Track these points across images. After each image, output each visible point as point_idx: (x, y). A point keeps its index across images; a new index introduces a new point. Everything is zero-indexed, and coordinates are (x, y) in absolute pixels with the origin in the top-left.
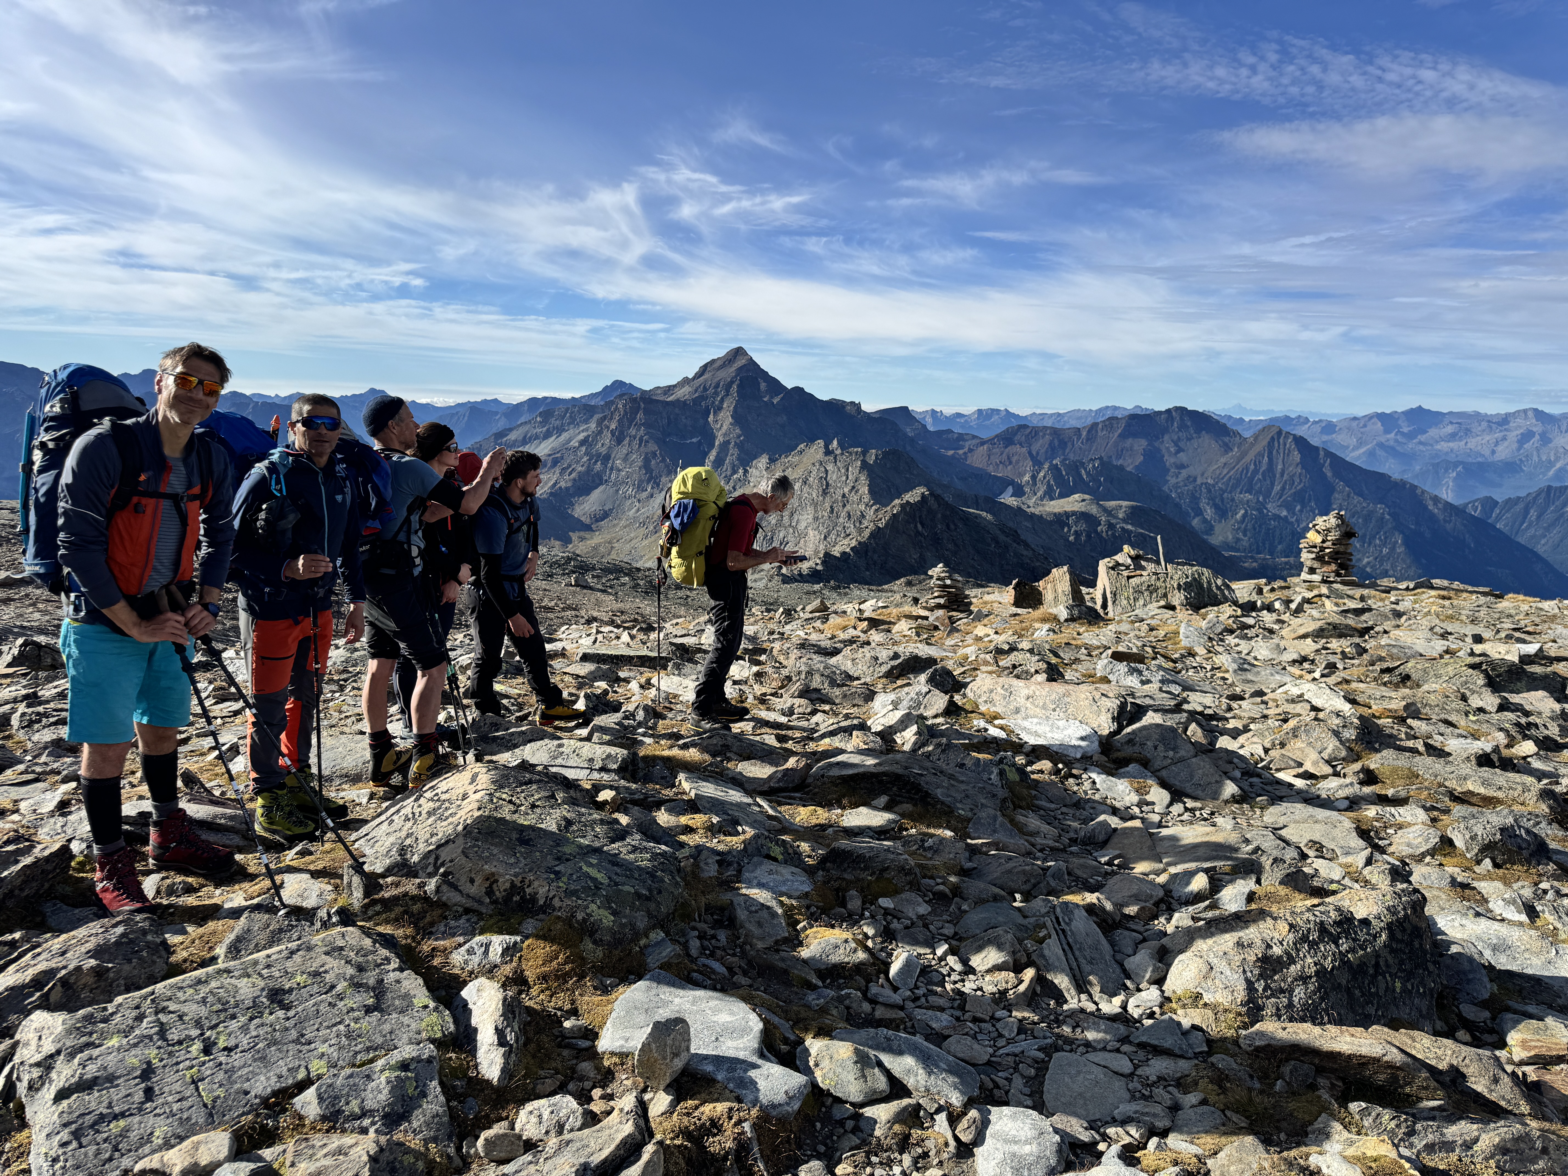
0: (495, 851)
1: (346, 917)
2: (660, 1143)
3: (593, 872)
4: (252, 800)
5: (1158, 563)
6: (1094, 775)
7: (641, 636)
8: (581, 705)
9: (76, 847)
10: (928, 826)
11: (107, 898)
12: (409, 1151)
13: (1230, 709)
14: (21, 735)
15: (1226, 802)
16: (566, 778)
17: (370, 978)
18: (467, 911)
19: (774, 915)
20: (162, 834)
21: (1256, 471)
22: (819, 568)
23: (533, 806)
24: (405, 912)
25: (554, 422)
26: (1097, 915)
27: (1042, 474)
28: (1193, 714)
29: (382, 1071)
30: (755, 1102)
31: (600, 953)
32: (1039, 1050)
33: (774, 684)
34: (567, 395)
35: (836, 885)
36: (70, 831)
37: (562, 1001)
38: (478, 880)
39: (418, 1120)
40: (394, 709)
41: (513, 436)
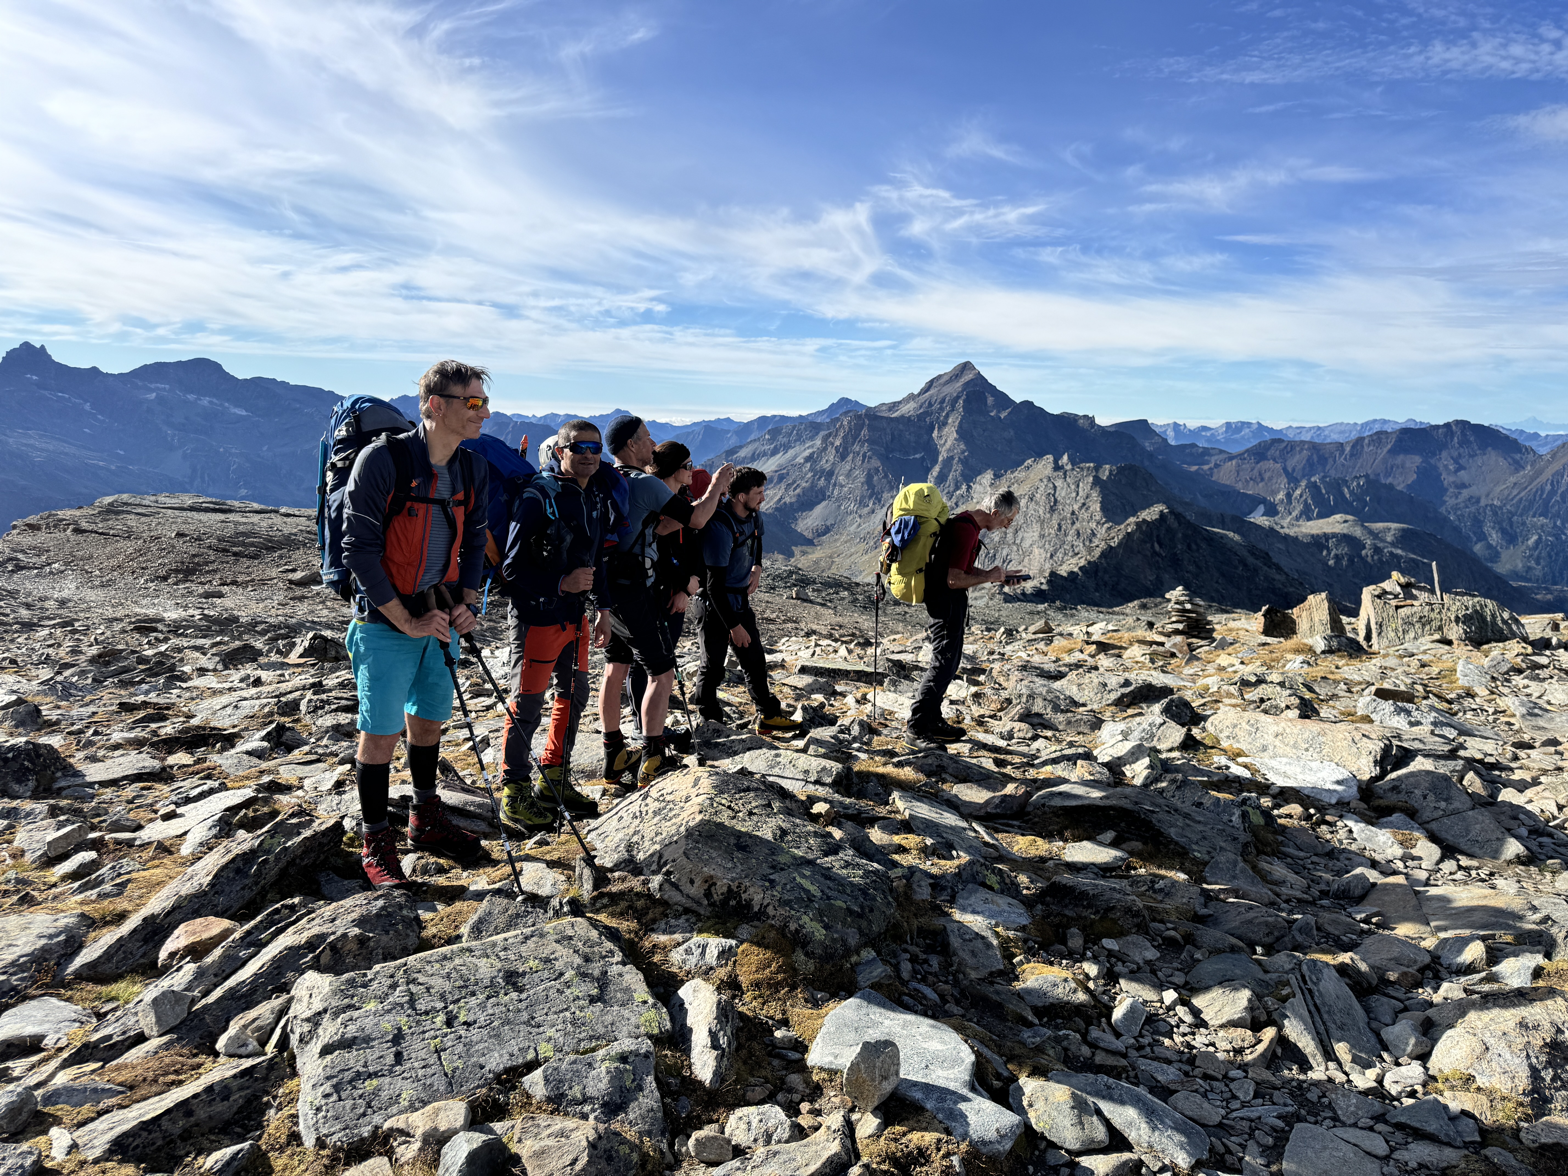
0: (714, 855)
1: (576, 908)
2: (866, 1166)
3: (806, 884)
4: (498, 789)
5: (1432, 591)
6: (1351, 823)
7: (858, 651)
8: (798, 717)
9: (348, 824)
10: (1160, 867)
11: (372, 872)
12: (624, 1141)
13: (1516, 758)
14: (308, 719)
15: (1509, 862)
16: (782, 788)
17: (595, 969)
18: (687, 911)
19: (989, 945)
20: (420, 817)
21: (1553, 492)
22: (1044, 587)
23: (751, 814)
24: (630, 907)
25: (782, 439)
26: (1350, 977)
27: (1298, 492)
28: (1471, 763)
29: (603, 1061)
30: (965, 1136)
31: (811, 966)
32: (1279, 1117)
33: (993, 706)
34: (794, 413)
35: (1057, 920)
36: (343, 809)
37: (773, 1010)
38: (698, 882)
39: (634, 1112)
40: (627, 711)
41: (742, 453)
